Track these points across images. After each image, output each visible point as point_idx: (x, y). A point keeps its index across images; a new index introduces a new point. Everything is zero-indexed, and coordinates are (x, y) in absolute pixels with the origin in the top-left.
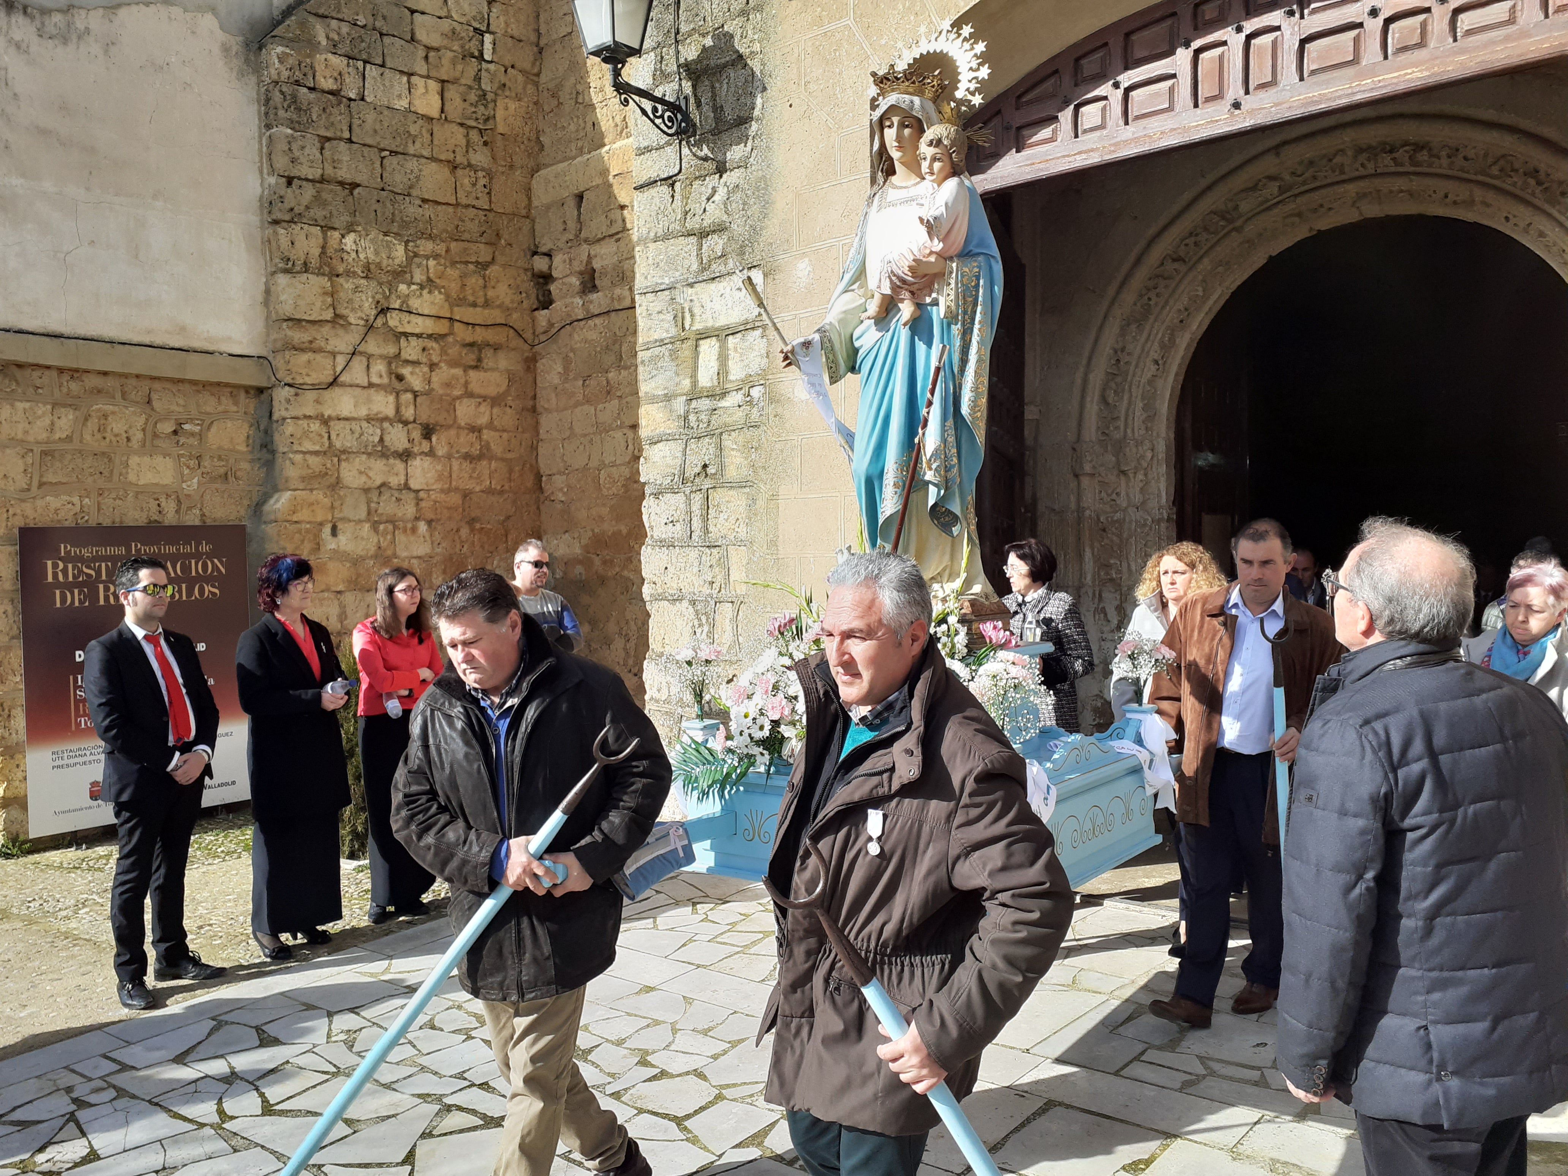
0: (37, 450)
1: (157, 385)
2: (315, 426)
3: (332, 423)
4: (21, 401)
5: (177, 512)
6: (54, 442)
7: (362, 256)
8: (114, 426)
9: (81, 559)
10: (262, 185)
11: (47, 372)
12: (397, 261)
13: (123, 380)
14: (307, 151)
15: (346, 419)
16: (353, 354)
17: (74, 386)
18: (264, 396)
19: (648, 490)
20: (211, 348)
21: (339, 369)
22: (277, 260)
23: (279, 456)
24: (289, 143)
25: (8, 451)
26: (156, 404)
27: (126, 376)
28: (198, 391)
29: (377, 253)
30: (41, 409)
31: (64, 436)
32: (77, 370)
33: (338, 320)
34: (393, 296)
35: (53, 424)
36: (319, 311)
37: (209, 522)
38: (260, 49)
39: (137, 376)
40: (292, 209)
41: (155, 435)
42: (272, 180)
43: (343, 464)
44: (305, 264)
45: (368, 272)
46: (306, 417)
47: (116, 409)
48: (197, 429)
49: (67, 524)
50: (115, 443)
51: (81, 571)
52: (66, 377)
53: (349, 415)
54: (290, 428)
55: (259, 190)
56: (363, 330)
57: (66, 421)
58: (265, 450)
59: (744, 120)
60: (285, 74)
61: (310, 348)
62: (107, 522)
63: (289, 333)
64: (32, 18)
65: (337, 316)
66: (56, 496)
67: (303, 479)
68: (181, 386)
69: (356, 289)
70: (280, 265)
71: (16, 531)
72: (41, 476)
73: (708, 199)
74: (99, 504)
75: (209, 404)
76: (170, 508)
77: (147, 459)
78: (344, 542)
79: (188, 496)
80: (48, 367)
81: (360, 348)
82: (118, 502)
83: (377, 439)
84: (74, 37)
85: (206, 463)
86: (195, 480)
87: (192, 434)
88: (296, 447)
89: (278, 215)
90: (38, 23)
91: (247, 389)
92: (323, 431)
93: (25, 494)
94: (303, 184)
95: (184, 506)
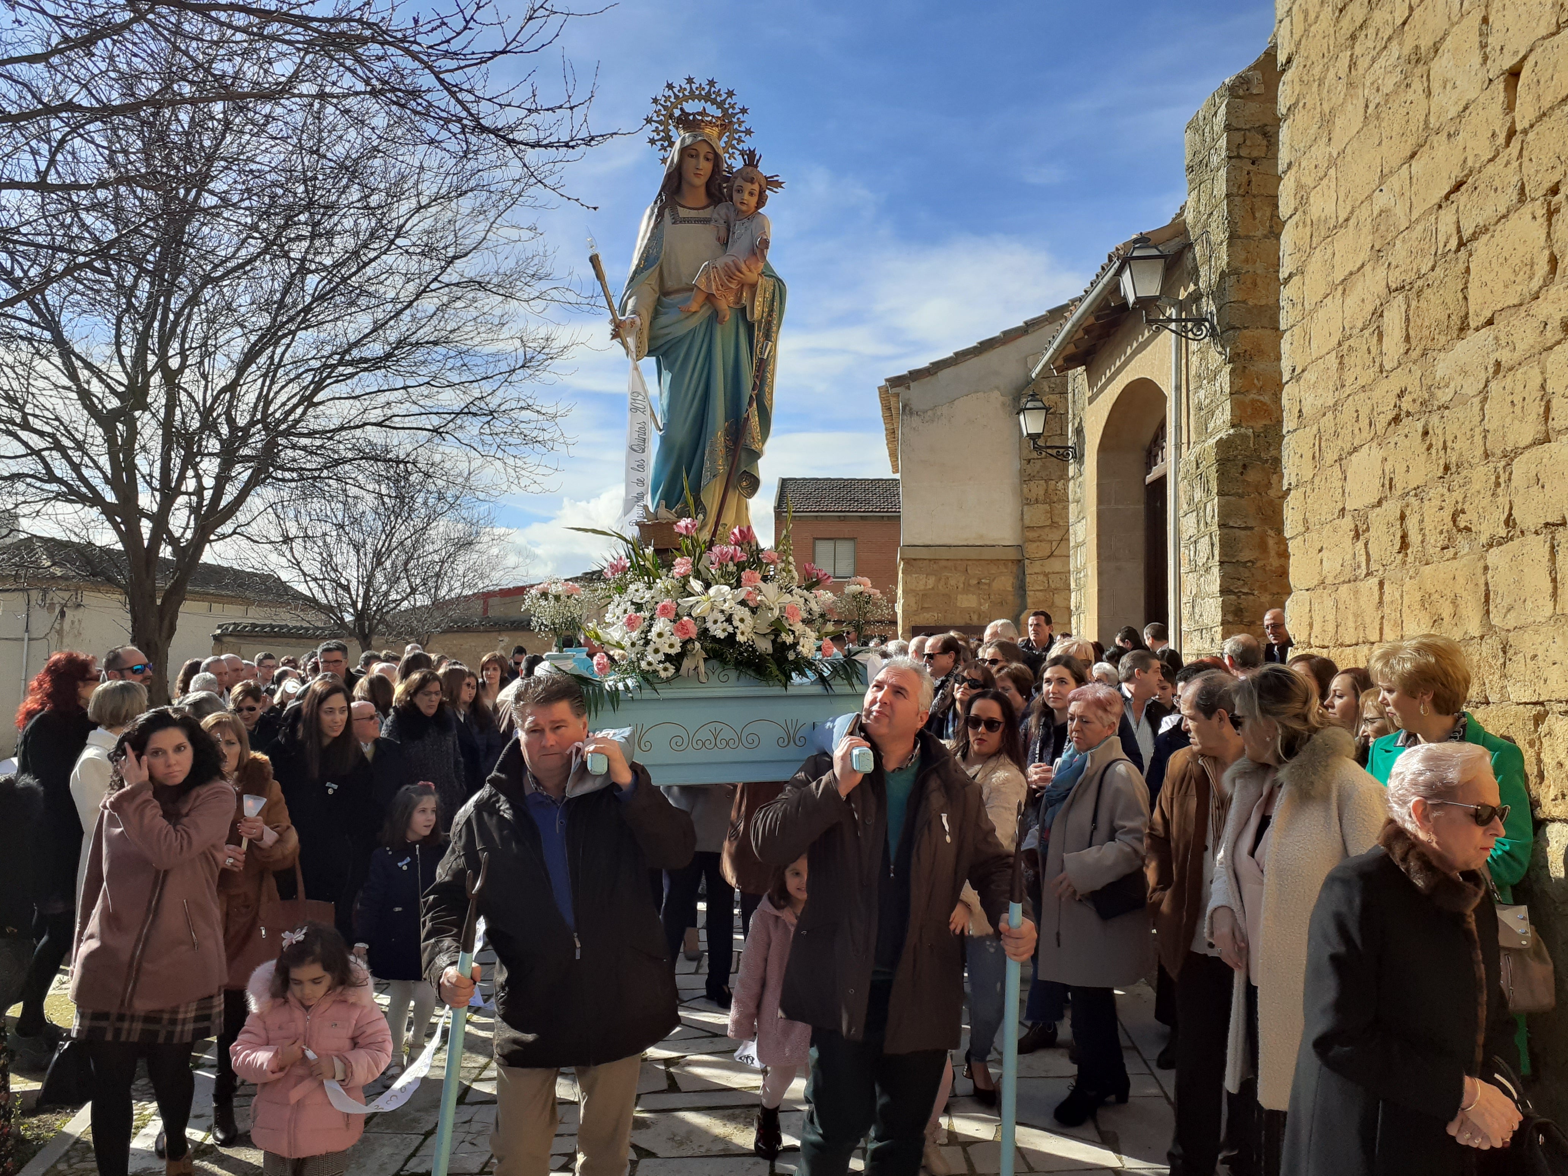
0: (921, 594)
1: (970, 563)
2: (1041, 577)
4: (914, 574)
5: (979, 619)
6: (927, 590)
8: (951, 582)
10: (1020, 464)
11: (925, 561)
13: (956, 562)
15: (1058, 573)
16: (1061, 540)
17: (935, 566)
18: (1021, 564)
20: (995, 544)
21: (1053, 549)
22: (1025, 499)
23: (1027, 592)
25: (910, 594)
26: (969, 571)
27: (956, 560)
28: (989, 564)
30: (923, 577)
31: (931, 587)
32: (934, 559)
33: (1053, 525)
35: (927, 582)
36: (1043, 520)
39: (962, 560)
40: (1029, 474)
41: (969, 585)
42: (1023, 462)
43: (1056, 596)
44: (1036, 499)
46: (1036, 573)
47: (952, 575)
48: (987, 581)
50: (952, 590)
52: (932, 562)
54: (1028, 579)
55: (1019, 467)
57: (931, 581)
58: (1022, 590)
61: (1039, 539)
63: (1028, 534)
64: (920, 416)
65: (1052, 522)
66: (929, 613)
67: (1034, 604)
68: (981, 562)
69: (1063, 508)
70: (1025, 502)
72: (923, 604)
74: (945, 616)
75: (994, 570)
76: (975, 618)
77: (962, 596)
79: (984, 612)
81: (1065, 537)
82: (954, 615)
84: (937, 419)
85: (992, 597)
87: (986, 584)
88: (1031, 588)
89: (1023, 479)
90: (922, 417)
91: (1012, 561)
92: (1045, 580)
93: (916, 613)
94: (1035, 461)
95: (982, 617)
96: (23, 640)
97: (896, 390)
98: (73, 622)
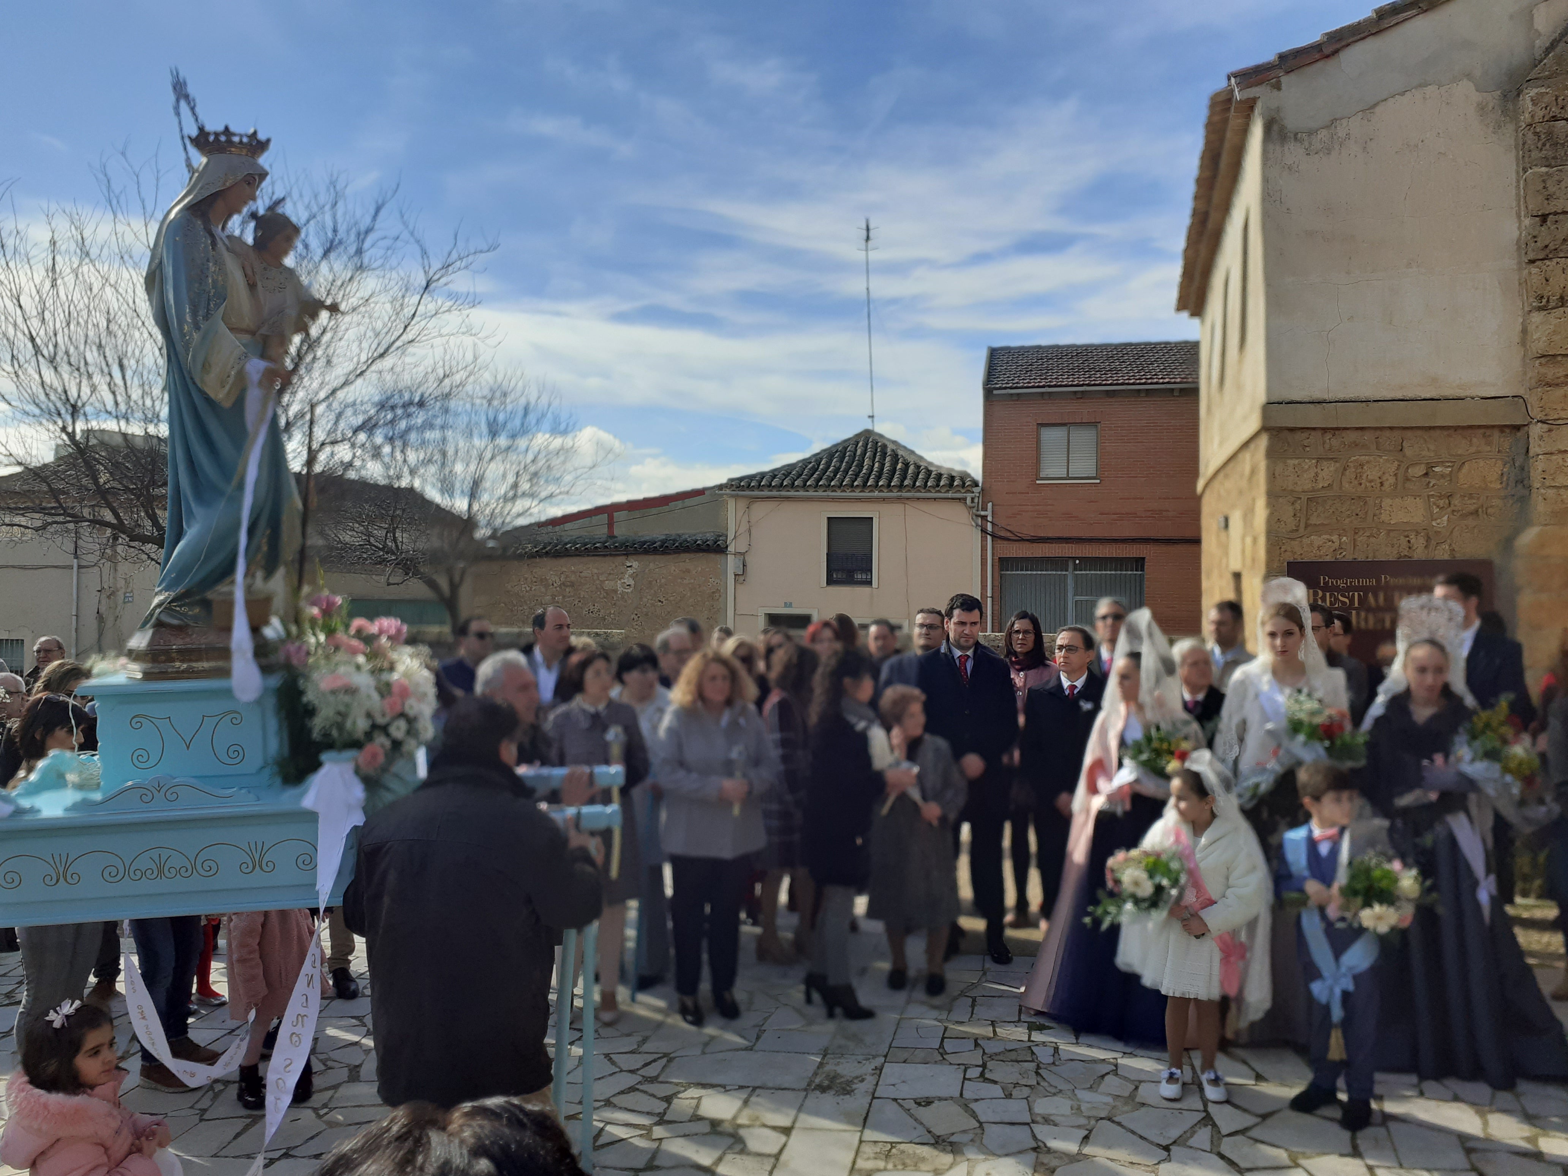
0: (1304, 498)
1: (1409, 434)
4: (1291, 458)
5: (1427, 548)
6: (1318, 490)
8: (1369, 473)
9: (1337, 589)
10: (1519, 228)
11: (1313, 433)
13: (1378, 433)
17: (1335, 442)
18: (1519, 434)
20: (1462, 394)
22: (1531, 300)
23: (1534, 491)
24: (1544, 181)
25: (1281, 500)
26: (1408, 452)
27: (1381, 429)
28: (1449, 436)
30: (1309, 463)
31: (1326, 485)
32: (1338, 429)
35: (1317, 475)
37: (1459, 556)
38: (1518, 95)
39: (1391, 428)
40: (1546, 246)
41: (1408, 480)
42: (1527, 222)
44: (1562, 298)
46: (1560, 452)
47: (1371, 458)
48: (1447, 470)
49: (1328, 559)
50: (1370, 489)
51: (1336, 599)
52: (1328, 436)
54: (1541, 463)
55: (1516, 234)
57: (1328, 471)
58: (1520, 486)
60: (1541, 113)
61: (1565, 382)
62: (1361, 558)
63: (1543, 370)
64: (1301, 141)
66: (1319, 535)
67: (1555, 514)
68: (1432, 433)
70: (1534, 304)
71: (1286, 564)
72: (1308, 519)
74: (1355, 540)
75: (1461, 446)
76: (1419, 543)
77: (1398, 501)
79: (1437, 533)
80: (1314, 429)
82: (1372, 540)
84: (1337, 147)
85: (1456, 501)
86: (1445, 518)
87: (1443, 476)
88: (1547, 483)
89: (1531, 256)
90: (1306, 144)
91: (1502, 428)
93: (1294, 534)
94: (1561, 217)
95: (1433, 543)
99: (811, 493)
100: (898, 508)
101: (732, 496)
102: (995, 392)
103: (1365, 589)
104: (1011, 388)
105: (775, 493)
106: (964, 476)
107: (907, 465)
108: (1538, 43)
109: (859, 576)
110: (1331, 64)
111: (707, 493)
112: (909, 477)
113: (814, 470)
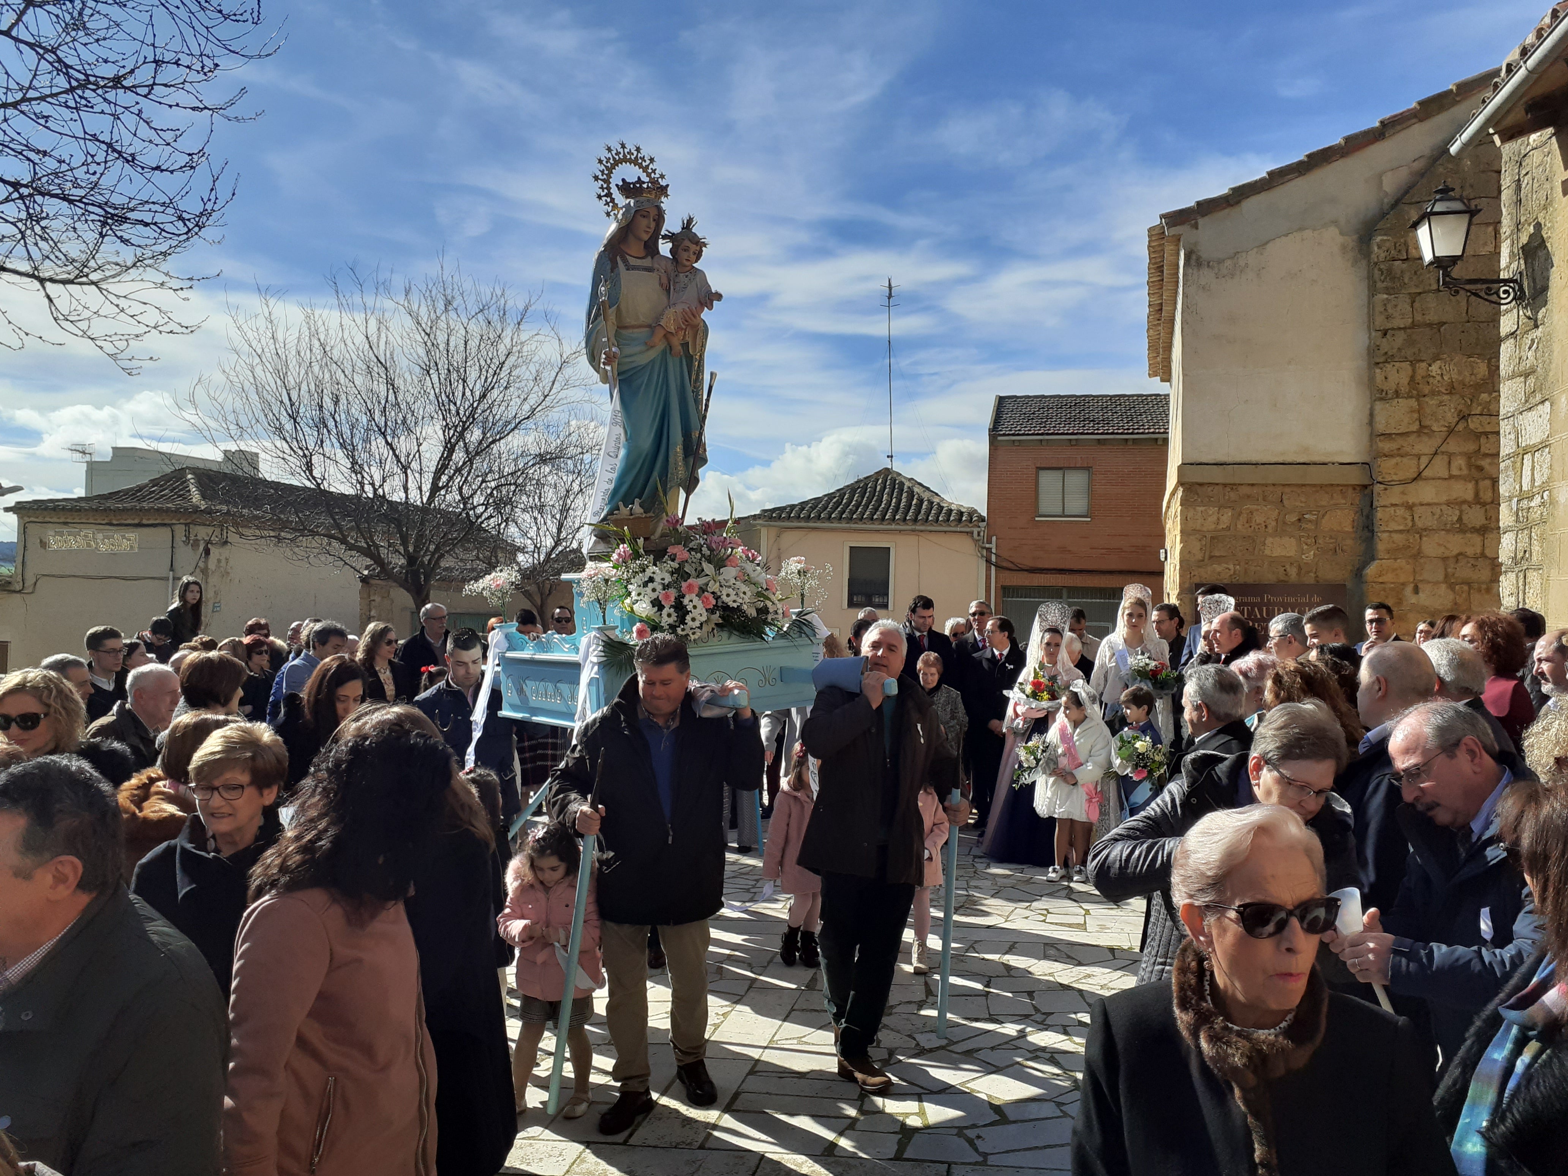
0: (1209, 536)
1: (1287, 490)
2: (1401, 511)
3: (1415, 509)
4: (1201, 506)
5: (1298, 574)
6: (1220, 530)
7: (1446, 378)
8: (1257, 518)
10: (1369, 338)
11: (1216, 487)
12: (1479, 376)
13: (1264, 488)
14: (1399, 308)
15: (1429, 504)
16: (1436, 453)
17: (1232, 494)
18: (1367, 491)
19: (1503, 569)
20: (1327, 460)
21: (1422, 467)
22: (1376, 392)
23: (1375, 534)
24: (1386, 305)
25: (1191, 537)
26: (1285, 502)
27: (1266, 485)
28: (1316, 491)
29: (1460, 373)
30: (1213, 510)
31: (1225, 527)
32: (1235, 484)
33: (1423, 430)
34: (1474, 405)
35: (1219, 519)
36: (1407, 425)
37: (1321, 581)
38: (1368, 241)
39: (1274, 485)
40: (1387, 353)
41: (1284, 523)
42: (1374, 334)
43: (1424, 539)
44: (1396, 391)
45: (1451, 389)
46: (1392, 505)
47: (1259, 507)
48: (1314, 518)
50: (1257, 530)
52: (1227, 489)
53: (1431, 501)
54: (1379, 514)
56: (1444, 434)
57: (1227, 517)
58: (1366, 530)
59: (1545, 288)
61: (1400, 453)
62: (1250, 581)
63: (1380, 445)
65: (1421, 426)
66: (1219, 564)
67: (1390, 551)
68: (1304, 489)
69: (1441, 404)
70: (1378, 395)
72: (1211, 552)
73: (1530, 348)
74: (1246, 570)
75: (1324, 500)
76: (1293, 572)
77: (1278, 539)
78: (1424, 598)
79: (1306, 564)
80: (1216, 484)
81: (1443, 449)
82: (1259, 568)
83: (1455, 519)
84: (1238, 272)
85: (1320, 541)
86: (1312, 553)
87: (1311, 521)
89: (1376, 360)
91: (1354, 487)
92: (1407, 515)
93: (1201, 563)
94: (1396, 332)
95: (1303, 572)
96: (167, 579)
97: (1175, 231)
98: (219, 561)
99: (835, 525)
100: (912, 539)
101: (764, 526)
102: (1000, 438)
103: (1253, 605)
104: (1013, 435)
105: (803, 524)
106: (972, 513)
107: (921, 501)
108: (1386, 200)
109: (877, 600)
110: (1233, 212)
111: (742, 522)
112: (923, 512)
113: (838, 503)
